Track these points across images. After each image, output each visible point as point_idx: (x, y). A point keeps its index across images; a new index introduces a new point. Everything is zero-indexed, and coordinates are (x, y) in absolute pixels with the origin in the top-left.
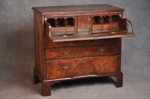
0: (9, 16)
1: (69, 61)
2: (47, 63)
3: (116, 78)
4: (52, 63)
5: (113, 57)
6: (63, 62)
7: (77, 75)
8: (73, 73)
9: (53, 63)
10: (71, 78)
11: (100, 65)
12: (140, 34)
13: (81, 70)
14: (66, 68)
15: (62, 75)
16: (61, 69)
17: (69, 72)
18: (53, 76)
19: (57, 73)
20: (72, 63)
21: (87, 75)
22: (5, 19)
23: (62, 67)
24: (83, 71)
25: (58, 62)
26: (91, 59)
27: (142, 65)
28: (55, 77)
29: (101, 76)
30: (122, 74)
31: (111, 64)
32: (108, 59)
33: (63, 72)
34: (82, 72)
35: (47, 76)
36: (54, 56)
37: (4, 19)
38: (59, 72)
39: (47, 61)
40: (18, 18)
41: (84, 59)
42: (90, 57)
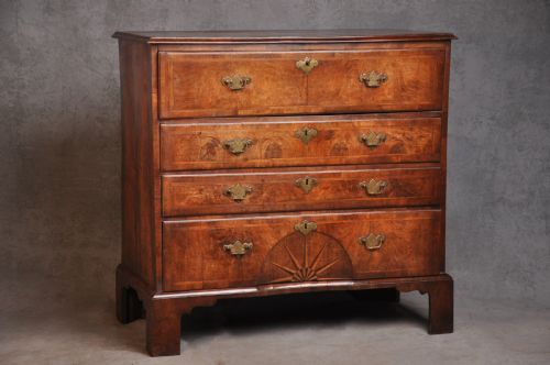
0: (29, 81)
1: (249, 222)
2: (168, 229)
3: (427, 295)
4: (184, 229)
5: (417, 215)
6: (226, 227)
7: (278, 278)
8: (265, 270)
9: (191, 228)
10: (254, 290)
11: (364, 243)
12: (520, 151)
13: (296, 262)
14: (237, 248)
15: (223, 278)
16: (221, 253)
17: (250, 267)
18: (190, 278)
19: (203, 269)
20: (259, 231)
21: (316, 281)
22: (16, 90)
23: (221, 245)
24: (303, 265)
25: (209, 223)
26: (331, 218)
27: (531, 265)
28: (198, 284)
29: (372, 285)
30: (449, 283)
31: (408, 240)
32: (398, 222)
33: (229, 264)
34: (297, 269)
35: (168, 276)
36: (194, 204)
37: (9, 93)
38: (212, 266)
39: (167, 218)
40: (64, 87)
41: (305, 218)
42: (328, 210)
